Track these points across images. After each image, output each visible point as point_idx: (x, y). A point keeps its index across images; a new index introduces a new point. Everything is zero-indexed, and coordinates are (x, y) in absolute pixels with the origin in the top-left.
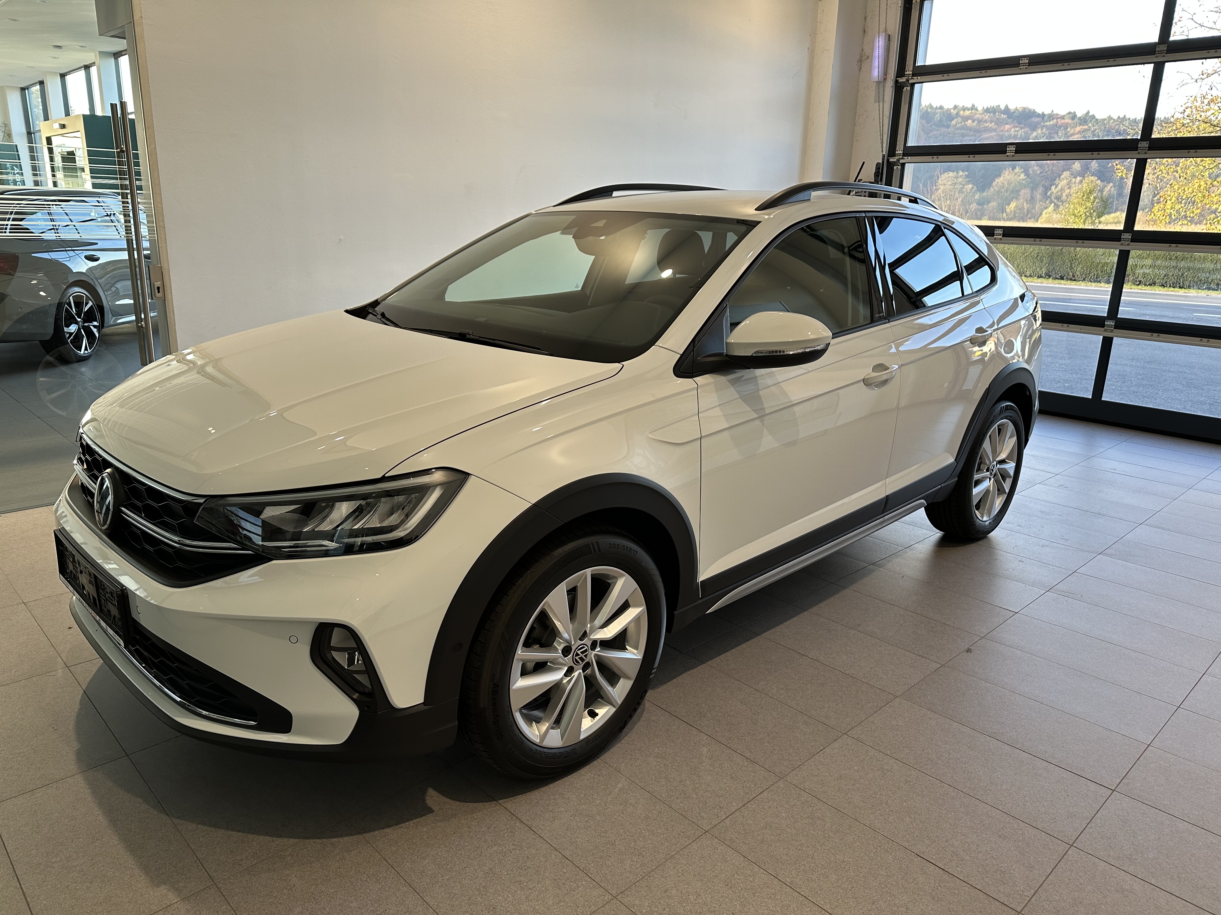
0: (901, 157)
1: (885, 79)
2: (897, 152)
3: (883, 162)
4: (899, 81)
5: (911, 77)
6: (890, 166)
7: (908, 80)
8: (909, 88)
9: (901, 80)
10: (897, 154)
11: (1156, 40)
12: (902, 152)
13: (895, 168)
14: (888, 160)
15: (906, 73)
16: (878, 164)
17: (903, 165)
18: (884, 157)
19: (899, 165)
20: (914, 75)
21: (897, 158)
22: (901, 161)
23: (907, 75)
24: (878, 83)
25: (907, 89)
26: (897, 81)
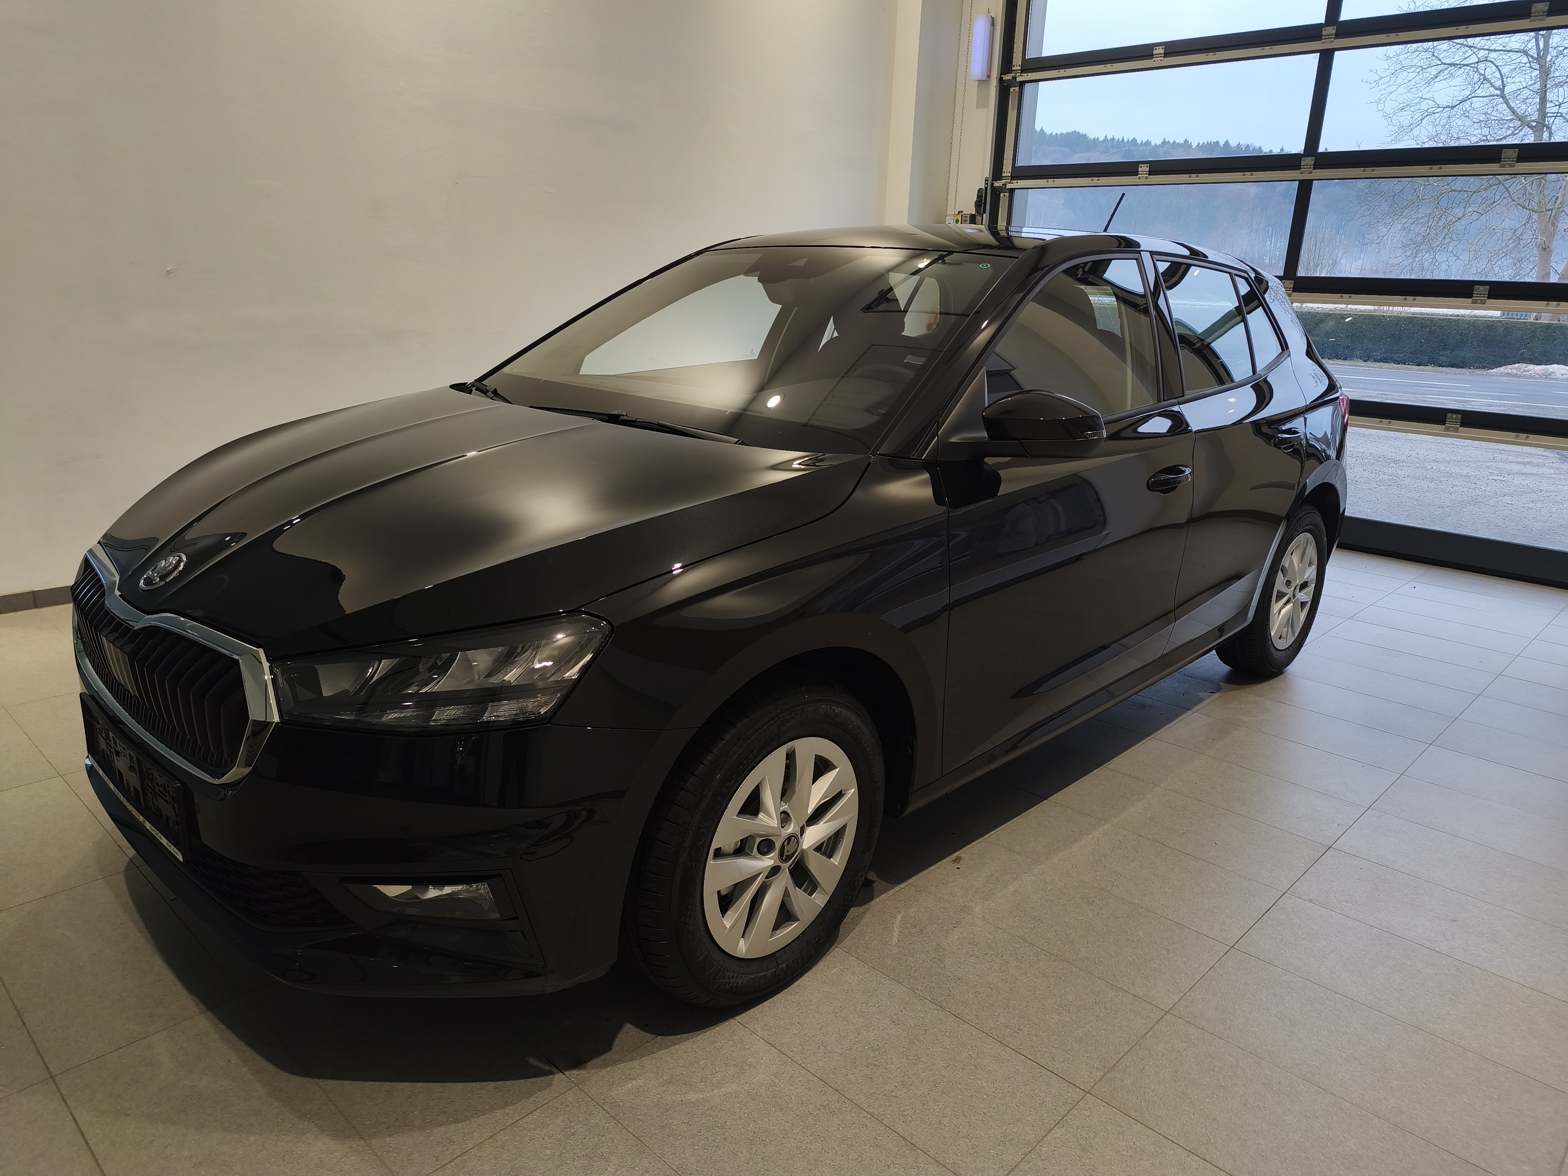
0: (1009, 181)
1: (989, 76)
2: (1003, 175)
3: (986, 188)
4: (1004, 79)
5: (1019, 74)
6: (996, 193)
7: (1015, 78)
8: (1017, 89)
9: (1007, 78)
10: (1004, 177)
11: (1321, 19)
12: (1010, 175)
13: (1002, 195)
14: (992, 184)
15: (1013, 69)
16: (980, 190)
17: (1012, 191)
18: (987, 180)
19: (1006, 192)
20: (1023, 71)
21: (1004, 181)
22: (1009, 186)
23: (1014, 71)
24: (980, 82)
25: (1014, 90)
26: (1001, 80)
